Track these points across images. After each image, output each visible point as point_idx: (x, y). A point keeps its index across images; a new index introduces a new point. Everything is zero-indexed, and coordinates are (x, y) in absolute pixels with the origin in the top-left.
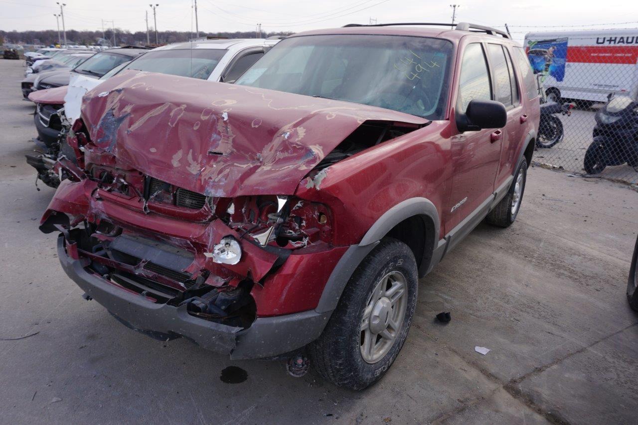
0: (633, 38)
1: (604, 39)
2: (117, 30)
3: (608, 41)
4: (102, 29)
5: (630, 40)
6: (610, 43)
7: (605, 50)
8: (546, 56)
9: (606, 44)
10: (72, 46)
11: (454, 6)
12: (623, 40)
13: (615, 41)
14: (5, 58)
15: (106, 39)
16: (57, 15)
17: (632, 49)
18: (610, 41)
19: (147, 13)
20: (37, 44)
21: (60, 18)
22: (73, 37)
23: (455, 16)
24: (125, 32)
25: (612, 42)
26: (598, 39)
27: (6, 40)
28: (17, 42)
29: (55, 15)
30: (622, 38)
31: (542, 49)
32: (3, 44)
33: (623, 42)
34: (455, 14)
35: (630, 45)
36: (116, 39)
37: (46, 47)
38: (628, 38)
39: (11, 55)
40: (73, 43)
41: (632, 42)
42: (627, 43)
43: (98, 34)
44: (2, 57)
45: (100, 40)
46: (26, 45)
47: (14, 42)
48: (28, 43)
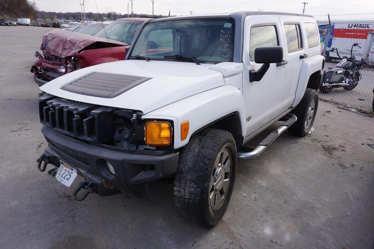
0: (366, 25)
1: (352, 25)
2: (114, 13)
3: (354, 26)
4: (106, 12)
5: (364, 26)
6: (355, 27)
7: (352, 31)
8: (324, 33)
9: (353, 28)
10: (89, 21)
11: (305, 3)
12: (361, 26)
13: (357, 26)
14: (53, 27)
15: (107, 17)
16: (82, 4)
17: (365, 31)
18: (355, 26)
19: (128, 4)
20: (71, 20)
21: (83, 6)
22: (90, 16)
23: (305, 9)
24: (118, 14)
25: (356, 27)
26: (349, 25)
27: (56, 17)
28: (61, 19)
29: (80, 4)
30: (361, 25)
31: (323, 30)
32: (54, 20)
33: (361, 27)
34: (305, 8)
35: (364, 29)
36: (113, 18)
37: (76, 22)
38: (363, 25)
39: (56, 26)
40: (90, 19)
41: (365, 27)
42: (363, 27)
43: (104, 15)
44: (52, 26)
45: (105, 18)
46: (66, 20)
47: (60, 18)
48: (67, 19)
